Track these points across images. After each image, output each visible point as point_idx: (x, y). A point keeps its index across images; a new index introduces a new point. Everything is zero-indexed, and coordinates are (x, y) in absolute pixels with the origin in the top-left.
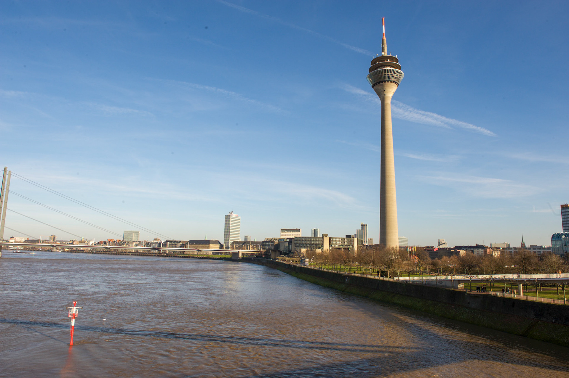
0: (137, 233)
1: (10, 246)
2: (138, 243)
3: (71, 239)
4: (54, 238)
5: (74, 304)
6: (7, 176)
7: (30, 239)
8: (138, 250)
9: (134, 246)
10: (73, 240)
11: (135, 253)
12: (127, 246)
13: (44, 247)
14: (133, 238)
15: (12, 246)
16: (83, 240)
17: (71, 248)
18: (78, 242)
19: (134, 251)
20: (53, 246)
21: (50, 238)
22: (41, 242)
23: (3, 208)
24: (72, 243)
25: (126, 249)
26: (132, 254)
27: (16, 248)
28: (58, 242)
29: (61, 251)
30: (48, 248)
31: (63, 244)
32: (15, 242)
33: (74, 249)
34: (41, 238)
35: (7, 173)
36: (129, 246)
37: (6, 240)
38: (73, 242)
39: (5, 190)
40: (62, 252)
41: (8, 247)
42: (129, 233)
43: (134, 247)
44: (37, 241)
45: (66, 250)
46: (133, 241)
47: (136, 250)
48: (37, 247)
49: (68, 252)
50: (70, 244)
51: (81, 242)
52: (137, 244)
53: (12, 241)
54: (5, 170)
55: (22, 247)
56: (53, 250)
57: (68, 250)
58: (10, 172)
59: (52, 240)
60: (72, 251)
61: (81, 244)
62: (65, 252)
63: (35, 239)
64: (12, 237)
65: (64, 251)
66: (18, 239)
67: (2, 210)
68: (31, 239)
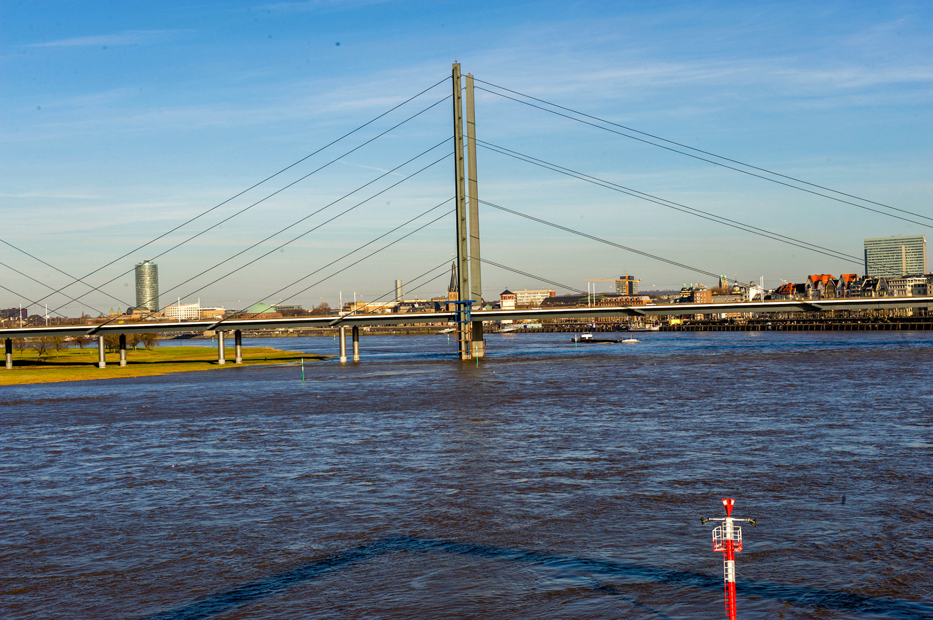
0: (917, 245)
1: (504, 322)
2: (922, 280)
3: (685, 285)
4: (631, 284)
5: (726, 507)
6: (464, 94)
7: (557, 295)
8: (926, 309)
9: (911, 295)
10: (691, 289)
11: (918, 320)
12: (881, 296)
13: (603, 318)
14: (904, 265)
15: (511, 321)
16: (725, 284)
17: (688, 317)
18: (710, 294)
19: (910, 314)
20: (632, 313)
21: (619, 285)
22: (592, 302)
23: (467, 199)
24: (691, 299)
25: (882, 306)
26: (906, 324)
27: (522, 326)
28: (646, 299)
29: (657, 328)
30: (616, 319)
31: (662, 301)
32: (517, 307)
33: (700, 317)
34: (592, 289)
35: (463, 82)
36: (891, 294)
37: (490, 304)
38: (692, 294)
39: (465, 139)
40: (661, 329)
41: (499, 325)
42: (884, 245)
43: (909, 296)
44: (580, 299)
45: (674, 322)
46: (904, 274)
47: (920, 309)
48: (582, 319)
49: (679, 328)
50: (682, 300)
51: (718, 292)
52: (919, 285)
53: (508, 305)
54: (455, 77)
55: (540, 322)
56: (633, 327)
57: (678, 321)
58: (470, 77)
59: (626, 291)
60: (691, 327)
61: (720, 298)
62: (672, 329)
63: (573, 293)
64: (507, 292)
65: (666, 328)
66: (525, 297)
67: (467, 206)
68: (560, 293)
